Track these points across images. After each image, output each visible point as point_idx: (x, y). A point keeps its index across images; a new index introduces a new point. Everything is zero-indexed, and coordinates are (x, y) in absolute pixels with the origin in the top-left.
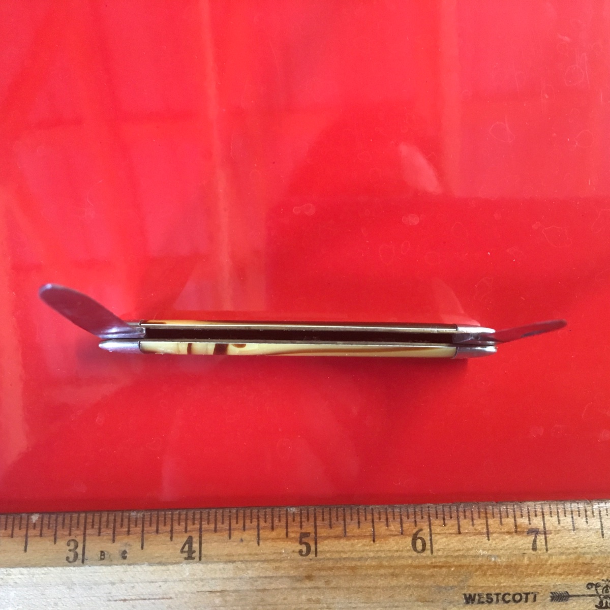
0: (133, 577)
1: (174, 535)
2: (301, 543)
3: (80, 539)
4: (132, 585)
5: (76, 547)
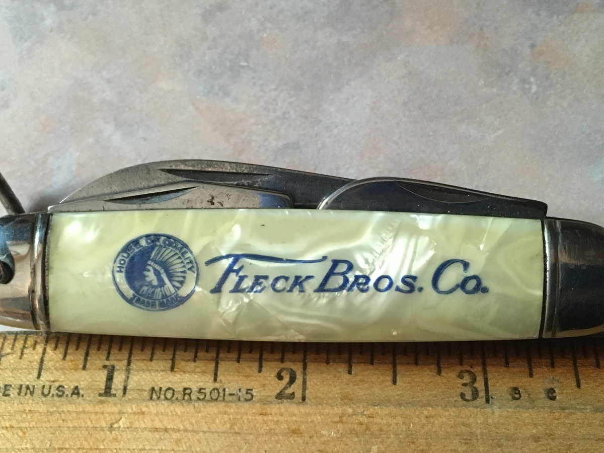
3: (477, 371)
5: (474, 380)
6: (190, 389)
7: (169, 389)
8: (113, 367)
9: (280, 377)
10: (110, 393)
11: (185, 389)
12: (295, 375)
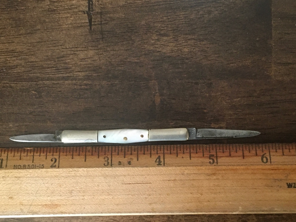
0: (133, 173)
1: (152, 155)
2: (210, 159)
3: (109, 157)
4: (133, 177)
5: (108, 160)
6: (25, 165)
7: (19, 165)
8: (2, 159)
9: (52, 161)
10: (2, 167)
11: (24, 165)
12: (56, 160)
